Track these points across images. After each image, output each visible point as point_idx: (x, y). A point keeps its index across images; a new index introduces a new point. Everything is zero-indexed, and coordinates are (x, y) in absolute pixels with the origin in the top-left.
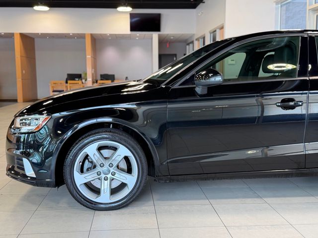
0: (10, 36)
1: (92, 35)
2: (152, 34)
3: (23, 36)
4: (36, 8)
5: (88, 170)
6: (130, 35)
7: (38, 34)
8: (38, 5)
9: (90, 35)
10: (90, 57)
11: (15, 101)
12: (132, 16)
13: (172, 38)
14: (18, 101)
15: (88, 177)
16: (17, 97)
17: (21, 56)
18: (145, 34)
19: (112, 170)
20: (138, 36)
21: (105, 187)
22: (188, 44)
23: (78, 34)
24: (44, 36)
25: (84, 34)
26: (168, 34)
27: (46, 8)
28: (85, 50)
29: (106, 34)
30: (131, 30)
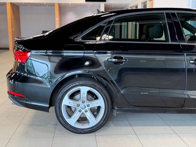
2: (100, 4)
3: (12, 5)
6: (85, 4)
7: (23, 3)
9: (58, 4)
10: (58, 19)
11: (8, 49)
13: (113, 6)
14: (10, 49)
16: (9, 46)
17: (11, 18)
18: (95, 4)
20: (90, 5)
23: (50, 3)
24: (26, 4)
25: (54, 3)
26: (111, 4)
28: (54, 14)
29: (68, 4)
30: (86, 1)
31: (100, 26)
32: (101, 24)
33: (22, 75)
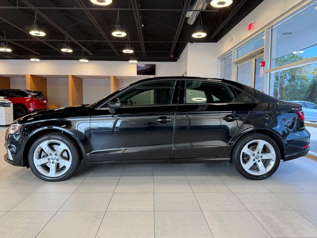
0: (67, 77)
1: (115, 77)
3: (74, 77)
4: (81, 60)
5: (43, 157)
6: (137, 76)
8: (82, 59)
9: (113, 77)
12: (138, 67)
15: (43, 161)
17: (72, 89)
18: (146, 77)
19: (57, 157)
21: (52, 167)
27: (87, 61)
30: (138, 74)
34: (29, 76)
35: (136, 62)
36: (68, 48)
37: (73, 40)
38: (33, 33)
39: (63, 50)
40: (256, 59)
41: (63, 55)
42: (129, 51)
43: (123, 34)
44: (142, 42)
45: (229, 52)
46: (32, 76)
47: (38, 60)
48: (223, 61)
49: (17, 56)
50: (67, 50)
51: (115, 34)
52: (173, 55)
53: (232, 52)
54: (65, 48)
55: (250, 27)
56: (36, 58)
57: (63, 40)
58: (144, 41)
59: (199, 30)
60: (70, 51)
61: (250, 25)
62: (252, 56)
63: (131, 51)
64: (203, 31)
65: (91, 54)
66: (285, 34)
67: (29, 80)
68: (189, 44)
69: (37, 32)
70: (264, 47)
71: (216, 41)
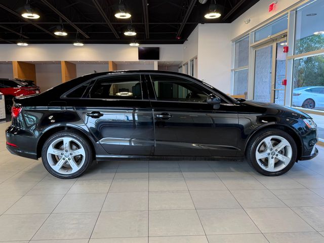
0: (59, 63)
2: (154, 61)
3: (67, 63)
4: (75, 44)
6: (139, 62)
8: (76, 42)
9: (111, 62)
17: (66, 77)
18: (149, 61)
22: (179, 68)
23: (104, 61)
25: (108, 62)
27: (82, 45)
29: (122, 62)
30: (139, 59)
31: (83, 86)
32: (84, 84)
33: (18, 129)
34: (17, 63)
35: (137, 45)
36: (62, 31)
37: (69, 22)
38: (25, 15)
39: (57, 33)
40: (277, 44)
41: (56, 39)
42: (131, 33)
43: (128, 16)
44: (147, 23)
45: (246, 35)
46: (20, 63)
47: (26, 44)
48: (238, 44)
49: (3, 40)
50: (61, 33)
51: (118, 16)
52: (180, 36)
53: (249, 34)
54: (58, 31)
55: (272, 8)
56: (24, 42)
57: (57, 23)
58: (149, 22)
59: (213, 11)
60: (65, 34)
61: (272, 6)
62: (273, 40)
63: (134, 34)
64: (217, 12)
65: (87, 37)
66: (310, 15)
67: (16, 67)
68: (200, 24)
69: (31, 15)
70: (288, 30)
71: (230, 22)
